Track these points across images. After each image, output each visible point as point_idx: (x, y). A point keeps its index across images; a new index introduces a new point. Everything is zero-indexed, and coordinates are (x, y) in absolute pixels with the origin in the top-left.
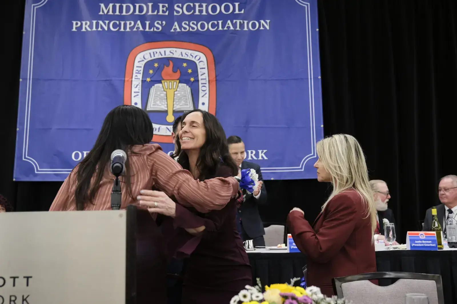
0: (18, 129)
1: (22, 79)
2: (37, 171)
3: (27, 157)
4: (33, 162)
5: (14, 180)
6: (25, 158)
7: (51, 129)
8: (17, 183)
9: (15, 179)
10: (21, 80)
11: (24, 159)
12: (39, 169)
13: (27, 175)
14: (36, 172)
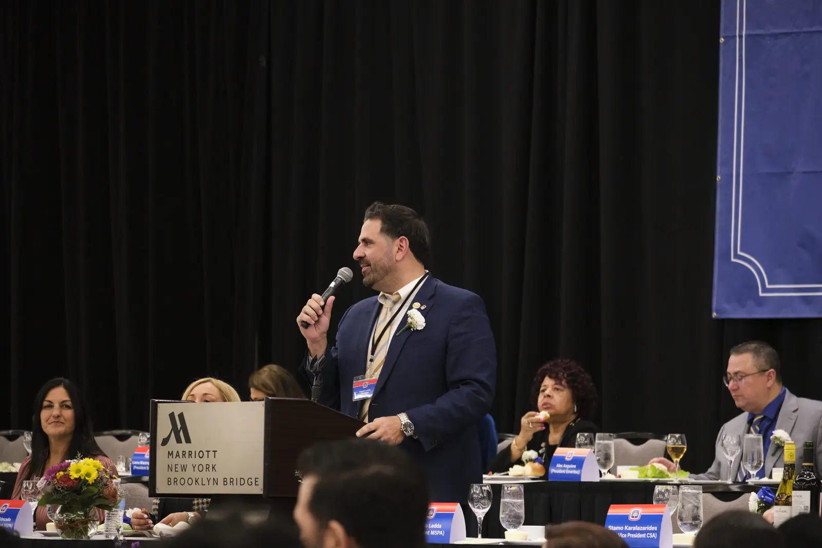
0: (719, 178)
1: (724, 37)
2: (763, 292)
3: (739, 253)
4: (755, 266)
5: (714, 315)
6: (737, 256)
7: (792, 173)
8: (722, 322)
9: (717, 312)
10: (722, 40)
11: (733, 260)
12: (768, 286)
13: (742, 303)
14: (761, 294)
